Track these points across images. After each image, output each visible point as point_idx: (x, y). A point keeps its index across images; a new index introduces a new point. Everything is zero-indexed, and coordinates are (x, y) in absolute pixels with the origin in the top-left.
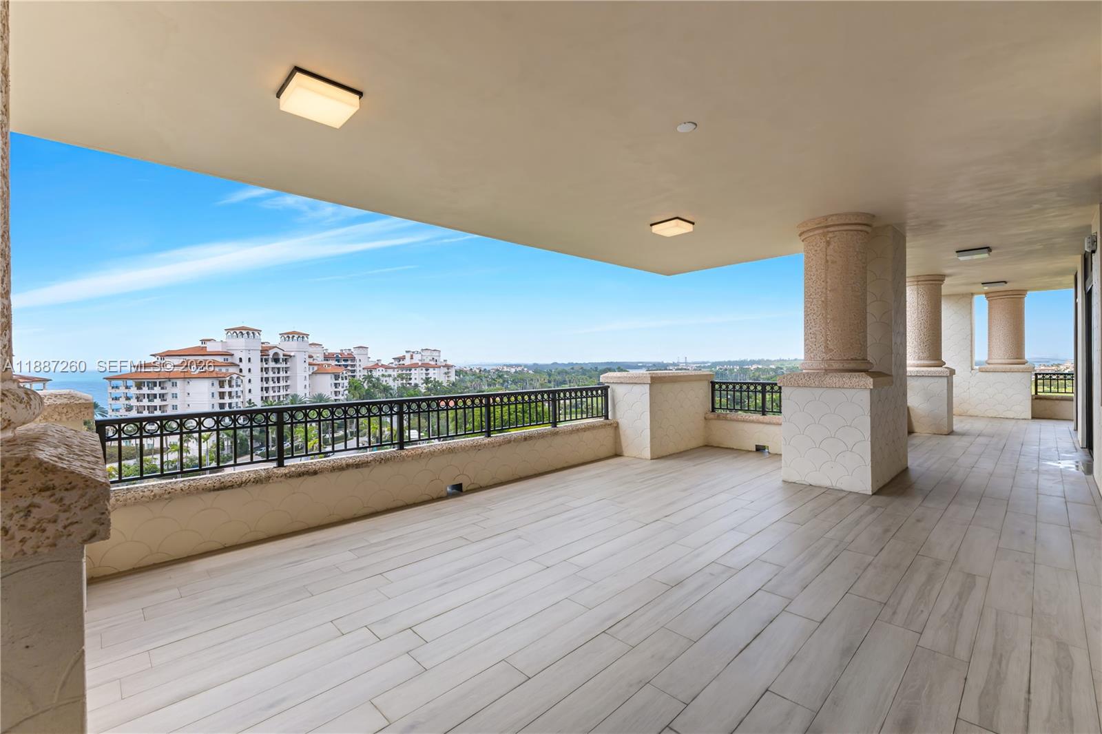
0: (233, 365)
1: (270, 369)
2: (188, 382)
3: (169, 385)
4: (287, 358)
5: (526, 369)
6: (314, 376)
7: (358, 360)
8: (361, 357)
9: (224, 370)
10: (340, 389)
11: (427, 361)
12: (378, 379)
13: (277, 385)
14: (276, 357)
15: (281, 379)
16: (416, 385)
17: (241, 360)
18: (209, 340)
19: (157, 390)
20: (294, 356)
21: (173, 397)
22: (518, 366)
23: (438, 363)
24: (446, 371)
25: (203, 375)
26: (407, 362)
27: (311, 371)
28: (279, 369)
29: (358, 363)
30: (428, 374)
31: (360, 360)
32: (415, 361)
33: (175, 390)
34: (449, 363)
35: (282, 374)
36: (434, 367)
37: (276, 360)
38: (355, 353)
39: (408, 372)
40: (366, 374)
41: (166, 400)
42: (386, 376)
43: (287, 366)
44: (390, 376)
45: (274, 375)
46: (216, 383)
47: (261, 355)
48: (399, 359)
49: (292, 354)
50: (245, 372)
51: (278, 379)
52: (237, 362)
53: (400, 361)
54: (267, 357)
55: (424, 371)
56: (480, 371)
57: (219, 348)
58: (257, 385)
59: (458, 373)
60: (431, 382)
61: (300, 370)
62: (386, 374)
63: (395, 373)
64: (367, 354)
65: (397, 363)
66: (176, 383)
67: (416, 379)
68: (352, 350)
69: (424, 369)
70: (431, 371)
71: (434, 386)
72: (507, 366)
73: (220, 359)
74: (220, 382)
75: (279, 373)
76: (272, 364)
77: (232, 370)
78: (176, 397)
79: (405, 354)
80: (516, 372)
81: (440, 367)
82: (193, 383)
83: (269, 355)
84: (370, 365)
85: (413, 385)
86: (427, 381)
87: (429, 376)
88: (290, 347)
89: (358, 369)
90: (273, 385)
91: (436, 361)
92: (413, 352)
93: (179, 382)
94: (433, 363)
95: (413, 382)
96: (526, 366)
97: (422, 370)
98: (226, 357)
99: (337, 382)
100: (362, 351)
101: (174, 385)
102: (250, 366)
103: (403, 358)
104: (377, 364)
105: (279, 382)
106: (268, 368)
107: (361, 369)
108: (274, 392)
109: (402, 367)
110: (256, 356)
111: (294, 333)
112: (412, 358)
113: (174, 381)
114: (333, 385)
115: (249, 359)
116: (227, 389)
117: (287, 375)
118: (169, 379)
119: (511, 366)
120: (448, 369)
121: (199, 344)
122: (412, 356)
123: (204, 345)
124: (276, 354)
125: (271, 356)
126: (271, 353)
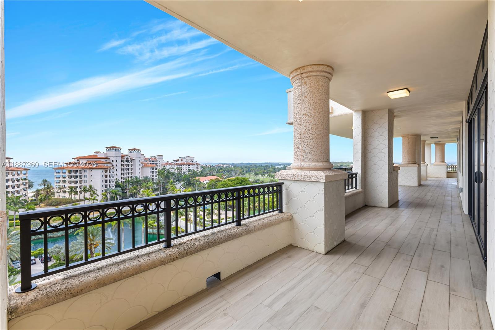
0: (109, 163)
1: (125, 165)
2: (91, 171)
3: (83, 172)
4: (132, 160)
5: (230, 166)
6: (143, 168)
7: (159, 161)
8: (160, 160)
9: (106, 165)
10: (154, 174)
11: (189, 162)
12: (168, 170)
13: (128, 172)
14: (127, 160)
15: (129, 169)
16: (185, 172)
17: (113, 161)
18: (98, 152)
19: (78, 174)
20: (135, 159)
21: (85, 177)
22: (226, 164)
23: (193, 163)
24: (197, 166)
25: (97, 167)
26: (180, 162)
27: (142, 166)
28: (128, 165)
29: (159, 163)
30: (189, 167)
31: (160, 161)
32: (183, 162)
33: (85, 174)
34: (198, 162)
35: (130, 167)
36: (192, 165)
37: (127, 161)
38: (157, 158)
39: (180, 167)
40: (163, 167)
41: (81, 178)
42: (171, 168)
43: (132, 164)
44: (173, 168)
45: (126, 168)
46: (104, 171)
47: (122, 159)
48: (176, 161)
49: (134, 158)
50: (115, 166)
51: (128, 169)
52: (111, 162)
53: (176, 162)
54: (123, 160)
55: (188, 166)
56: (211, 166)
57: (103, 156)
58: (119, 172)
59: (202, 167)
60: (192, 171)
61: (137, 166)
62: (172, 167)
63: (175, 167)
64: (163, 159)
65: (175, 162)
66: (86, 171)
67: (184, 170)
68: (156, 157)
69: (187, 165)
70: (191, 166)
71: (193, 173)
72: (222, 164)
73: (104, 160)
74: (105, 170)
75: (128, 167)
76: (125, 163)
77: (109, 165)
78: (86, 177)
79: (179, 158)
80: (226, 167)
81: (194, 164)
82: (94, 171)
83: (124, 159)
84: (164, 163)
85: (182, 172)
86: (189, 170)
87: (190, 168)
88: (133, 155)
89: (159, 165)
90: (126, 172)
91: (192, 162)
92: (182, 158)
93: (87, 171)
94: (191, 163)
95: (183, 171)
96: (230, 164)
97: (186, 166)
98: (106, 160)
99: (153, 171)
100: (160, 157)
101: (85, 172)
102: (117, 163)
103: (178, 160)
104: (167, 163)
105: (128, 171)
106: (124, 165)
107: (160, 165)
108: (127, 175)
109: (177, 164)
110: (119, 159)
111: (134, 149)
112: (182, 160)
113: (85, 170)
114: (151, 172)
115: (117, 160)
116: (108, 173)
117: (132, 168)
118: (83, 169)
119: (224, 164)
120: (198, 165)
121: (94, 154)
122: (182, 159)
123: (96, 154)
124: (127, 158)
125: (125, 159)
126: (125, 158)
